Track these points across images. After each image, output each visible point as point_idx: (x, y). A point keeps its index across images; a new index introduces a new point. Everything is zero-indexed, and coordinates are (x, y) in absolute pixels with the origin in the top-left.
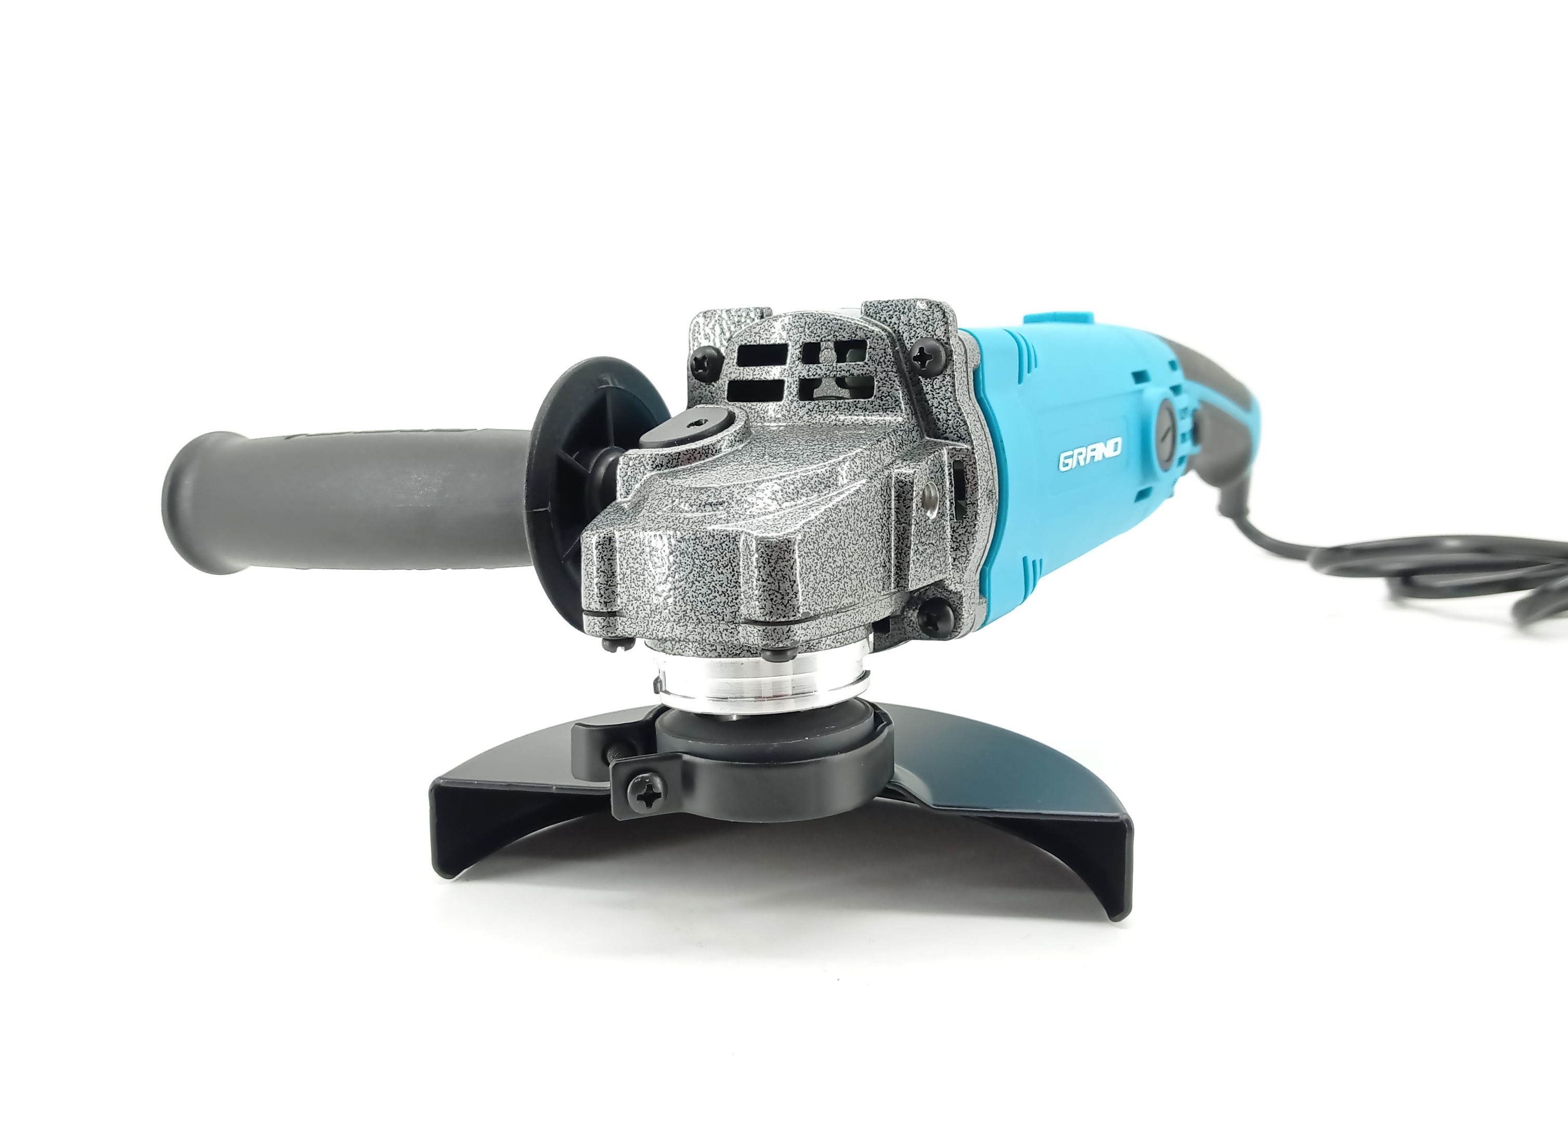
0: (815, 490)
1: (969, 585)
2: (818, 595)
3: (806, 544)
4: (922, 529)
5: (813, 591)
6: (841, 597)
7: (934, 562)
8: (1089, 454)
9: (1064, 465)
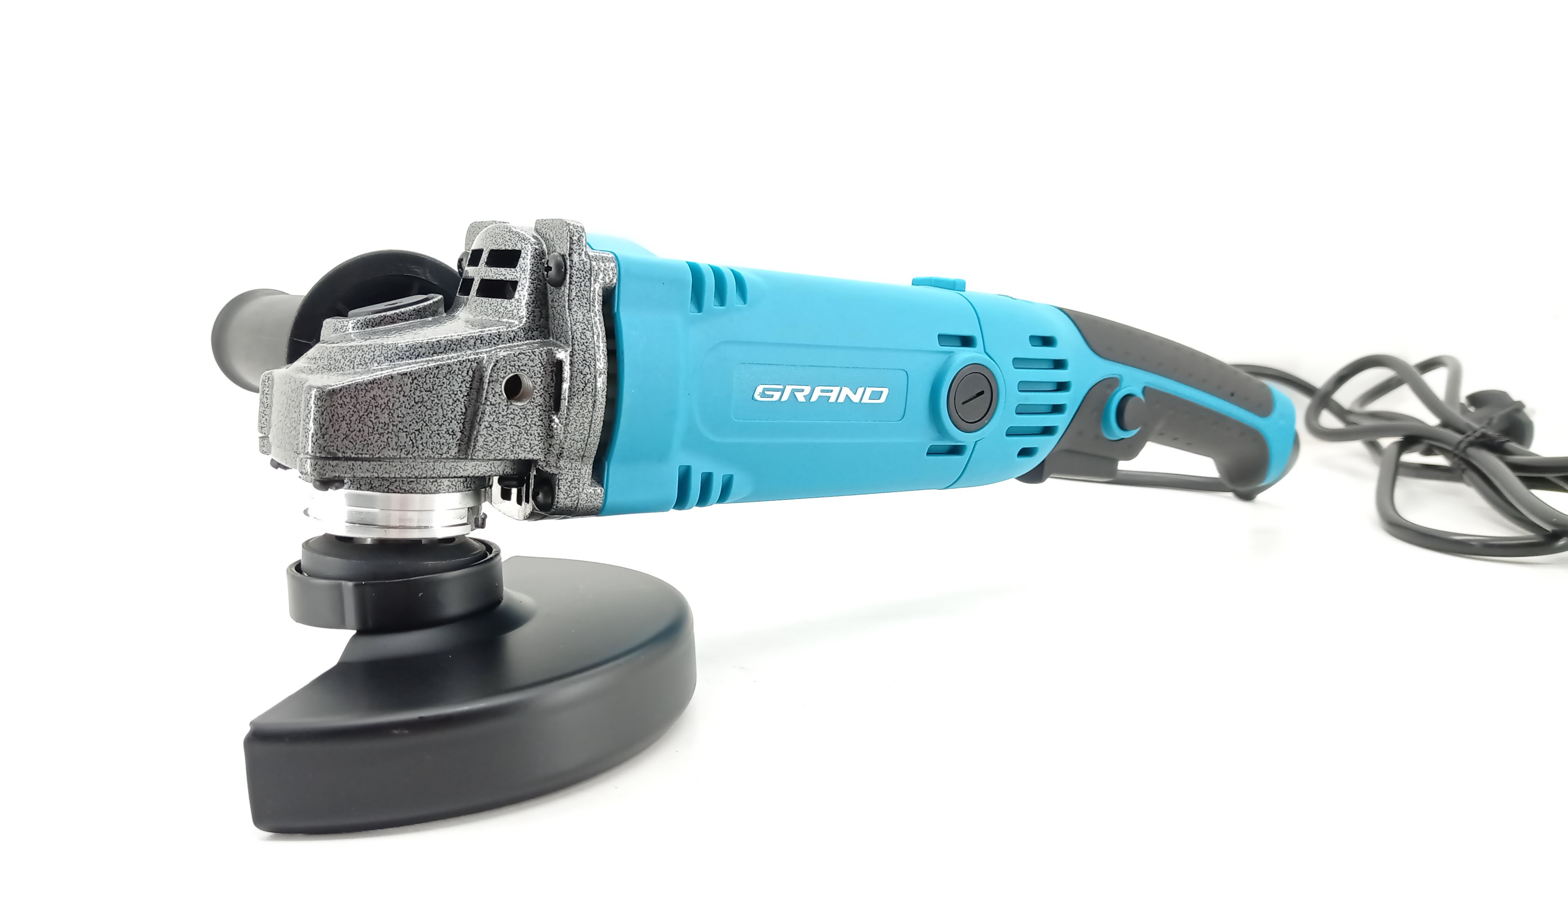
0: (389, 359)
1: (570, 471)
2: (350, 442)
3: (341, 397)
4: (501, 411)
5: (344, 436)
6: (381, 448)
7: (518, 442)
8: (817, 393)
9: (763, 395)
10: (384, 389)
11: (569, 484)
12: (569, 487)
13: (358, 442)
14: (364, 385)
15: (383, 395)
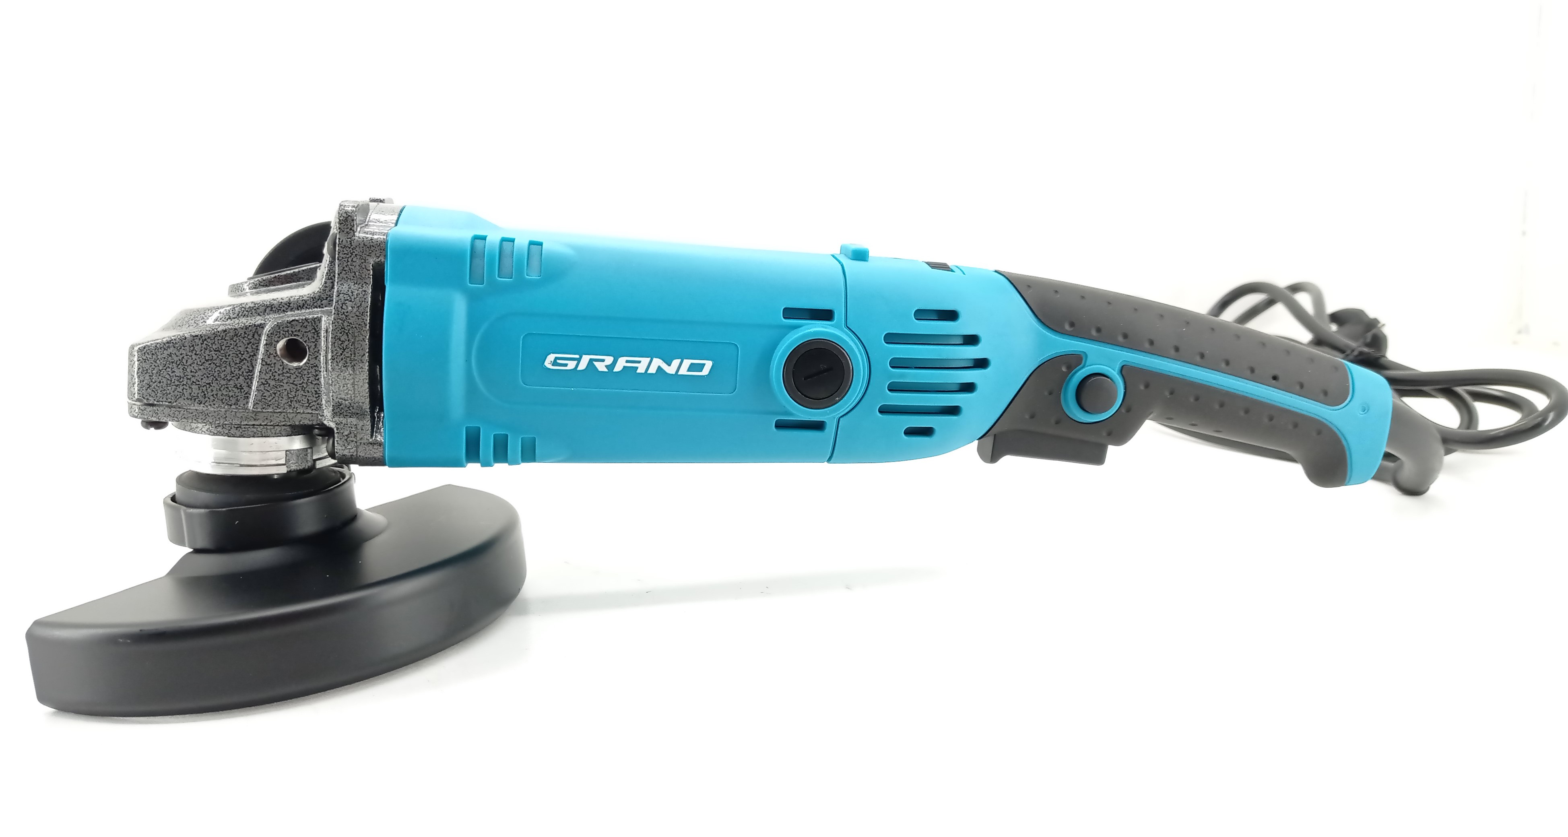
3: (145, 353)
4: (277, 370)
5: (148, 386)
6: (178, 397)
7: (296, 398)
8: (621, 364)
9: (555, 363)
10: (178, 348)
11: (346, 437)
12: (346, 440)
13: (159, 391)
15: (178, 354)
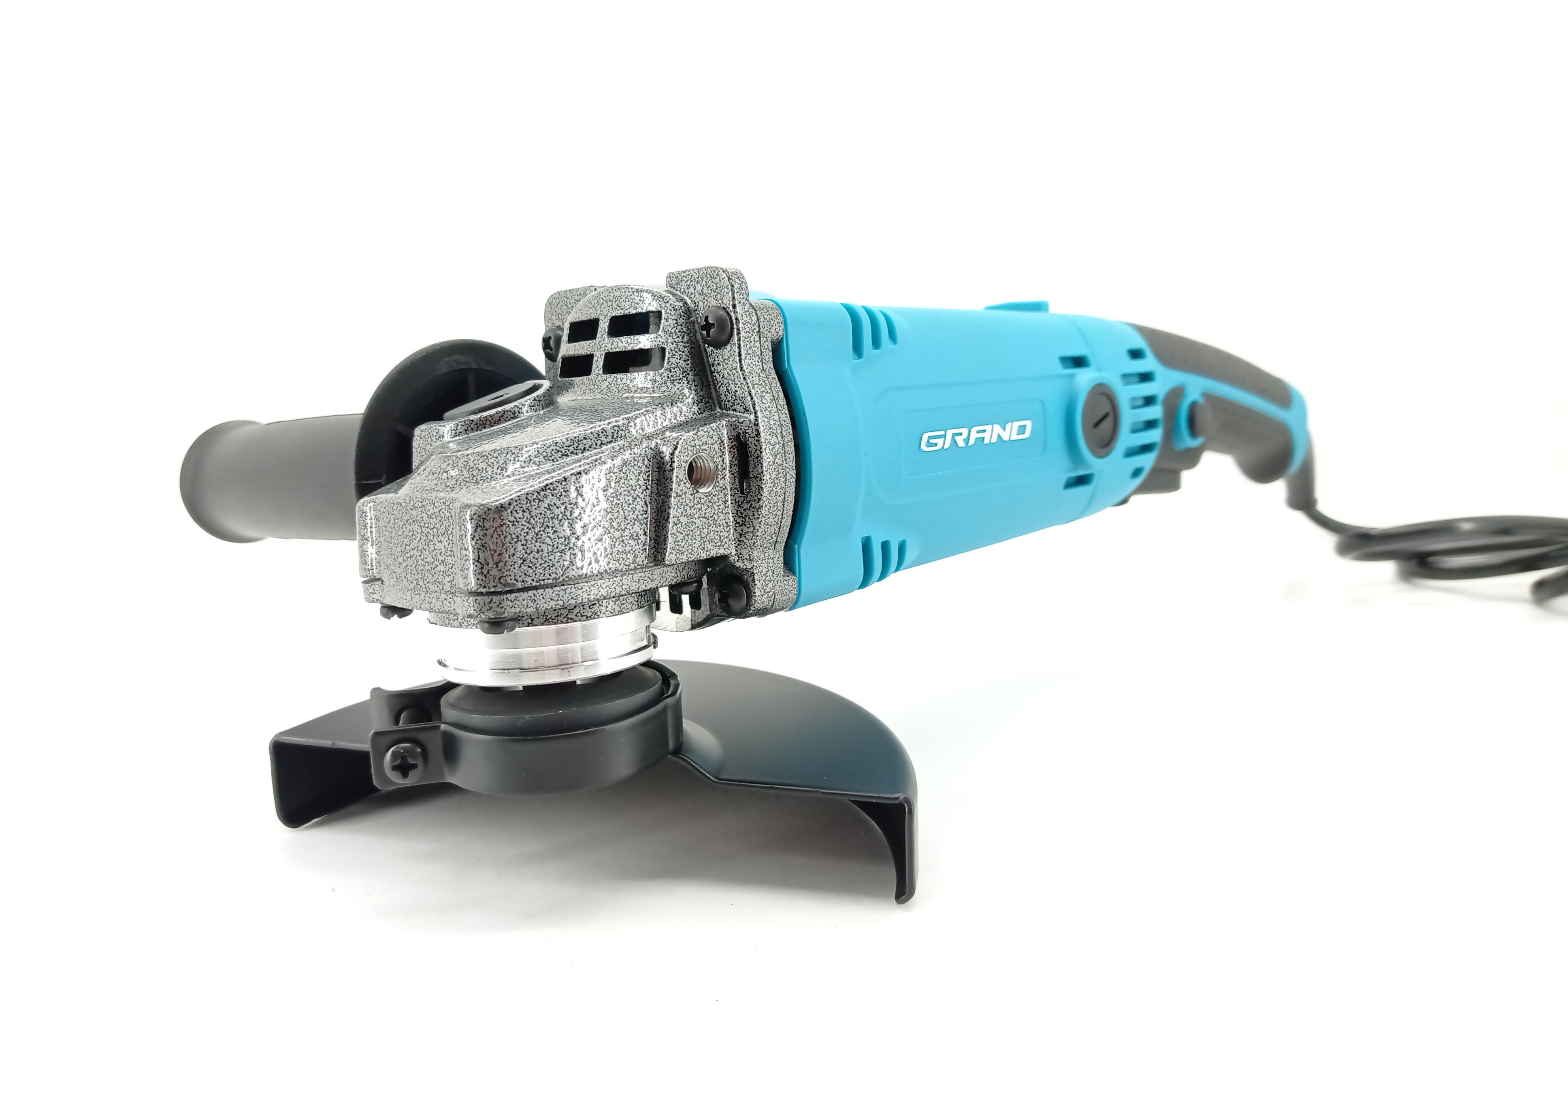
0: (550, 458)
1: (764, 562)
2: (529, 567)
3: (511, 512)
4: (688, 502)
5: (522, 561)
6: (564, 568)
7: (708, 537)
8: (974, 435)
9: (929, 445)
10: (558, 496)
11: (764, 578)
12: (764, 581)
13: (538, 565)
14: (536, 494)
15: (558, 503)
